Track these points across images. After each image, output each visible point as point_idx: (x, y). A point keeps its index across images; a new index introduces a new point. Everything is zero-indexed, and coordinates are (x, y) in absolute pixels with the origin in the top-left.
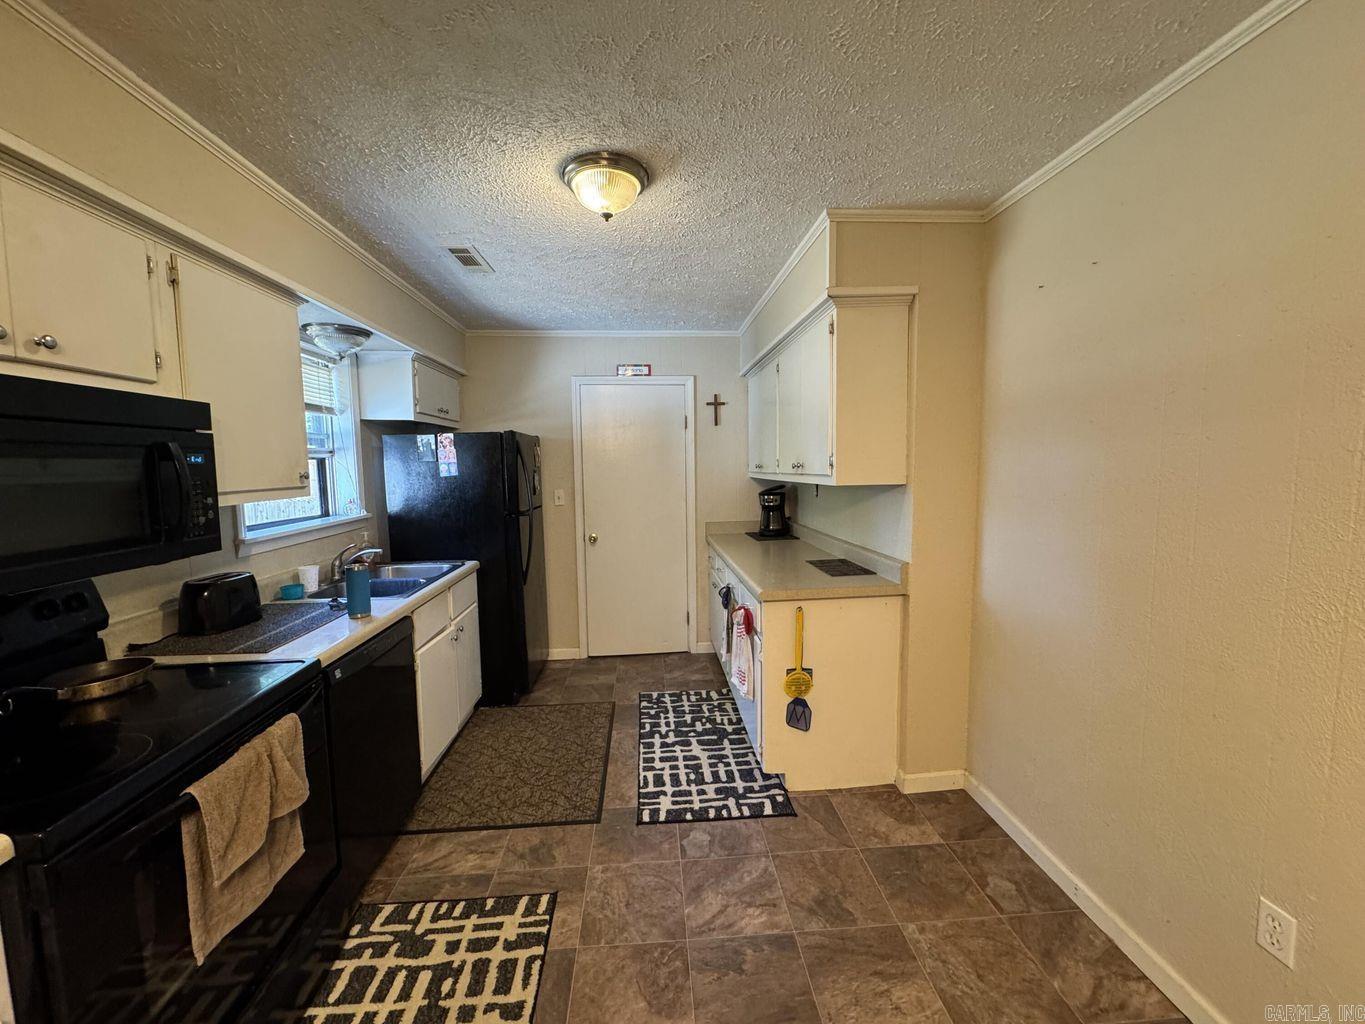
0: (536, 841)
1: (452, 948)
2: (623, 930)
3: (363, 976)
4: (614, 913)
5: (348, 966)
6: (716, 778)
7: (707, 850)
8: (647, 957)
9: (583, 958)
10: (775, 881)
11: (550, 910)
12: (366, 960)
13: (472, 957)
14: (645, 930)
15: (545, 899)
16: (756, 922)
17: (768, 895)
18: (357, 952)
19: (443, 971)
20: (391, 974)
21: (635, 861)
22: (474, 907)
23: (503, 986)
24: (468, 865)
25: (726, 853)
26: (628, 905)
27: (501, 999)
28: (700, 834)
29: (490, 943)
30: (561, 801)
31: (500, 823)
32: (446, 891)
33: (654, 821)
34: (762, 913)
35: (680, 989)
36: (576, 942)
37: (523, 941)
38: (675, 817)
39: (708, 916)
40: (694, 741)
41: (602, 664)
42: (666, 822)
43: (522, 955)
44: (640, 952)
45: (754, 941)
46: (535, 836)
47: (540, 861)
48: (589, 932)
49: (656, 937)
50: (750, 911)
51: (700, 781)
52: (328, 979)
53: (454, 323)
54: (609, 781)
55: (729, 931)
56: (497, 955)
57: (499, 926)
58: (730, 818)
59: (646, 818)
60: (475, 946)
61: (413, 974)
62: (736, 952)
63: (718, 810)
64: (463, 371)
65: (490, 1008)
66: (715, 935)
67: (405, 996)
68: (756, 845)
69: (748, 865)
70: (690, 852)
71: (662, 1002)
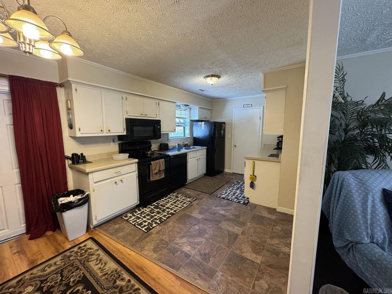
0: (199, 193)
1: (181, 199)
2: (202, 205)
3: (170, 197)
5: (169, 196)
6: (237, 196)
7: (224, 203)
9: (195, 206)
10: (231, 210)
11: (195, 200)
12: (171, 196)
13: (182, 200)
15: (195, 199)
17: (228, 211)
18: (171, 195)
19: (179, 200)
20: (173, 198)
21: (211, 200)
22: (186, 196)
23: (184, 204)
24: (189, 193)
25: (227, 204)
27: (182, 205)
28: (225, 201)
29: (185, 200)
30: (207, 190)
31: (196, 190)
32: (184, 194)
33: (219, 197)
34: (225, 212)
35: (204, 213)
36: (195, 204)
37: (189, 201)
38: (223, 198)
39: (216, 209)
40: (239, 190)
41: (235, 174)
42: (221, 198)
43: (188, 202)
44: (202, 208)
45: (220, 214)
46: (200, 193)
47: (198, 195)
48: (198, 204)
49: (206, 208)
50: (223, 211)
51: (234, 195)
52: (167, 196)
53: (209, 99)
54: (217, 190)
55: (217, 211)
56: (185, 201)
57: (187, 199)
58: (233, 201)
59: (218, 196)
60: (183, 200)
61: (175, 199)
62: (216, 214)
63: (232, 199)
64: (212, 109)
65: (181, 205)
66: (214, 211)
67: (173, 200)
68: (234, 206)
69: (229, 207)
70: (221, 202)
71: (200, 213)
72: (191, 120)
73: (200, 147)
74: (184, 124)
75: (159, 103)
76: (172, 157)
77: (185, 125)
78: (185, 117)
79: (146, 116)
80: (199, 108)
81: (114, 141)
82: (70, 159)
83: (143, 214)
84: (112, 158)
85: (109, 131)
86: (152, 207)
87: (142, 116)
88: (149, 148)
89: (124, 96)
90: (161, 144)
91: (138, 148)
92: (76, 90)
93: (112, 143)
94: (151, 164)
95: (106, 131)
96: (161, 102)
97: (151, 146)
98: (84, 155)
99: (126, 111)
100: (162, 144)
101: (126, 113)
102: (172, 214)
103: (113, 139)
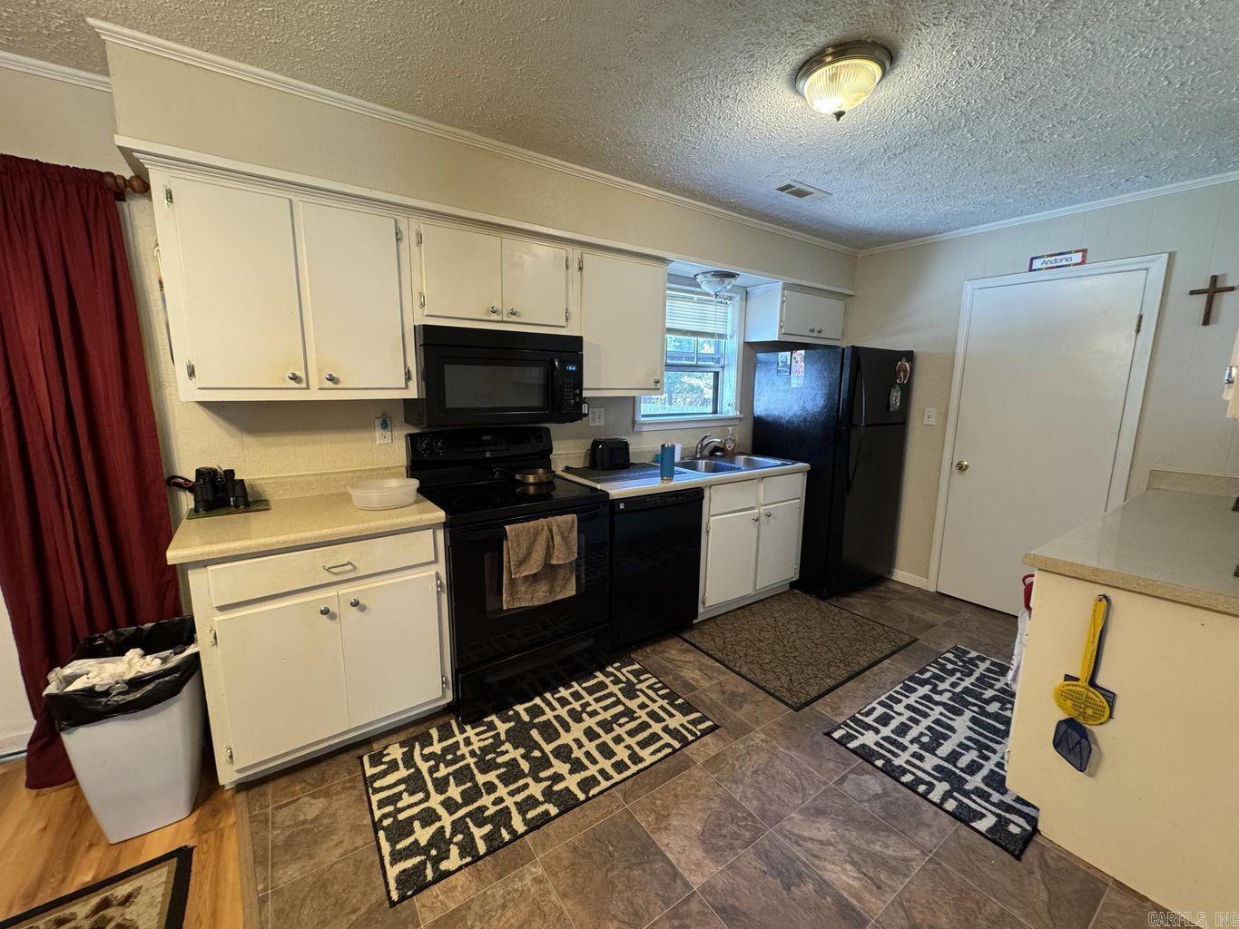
0: (741, 690)
1: (643, 706)
2: (736, 782)
3: (602, 686)
4: (740, 768)
5: (600, 677)
6: (953, 757)
7: (865, 797)
8: (732, 810)
9: (695, 772)
10: (906, 876)
11: (705, 732)
12: (607, 681)
13: (645, 718)
14: (749, 795)
15: (708, 723)
16: (844, 878)
17: (883, 877)
18: (608, 675)
19: (629, 713)
20: (611, 695)
21: (793, 753)
22: (671, 697)
23: (643, 745)
24: (691, 674)
25: (883, 814)
26: (755, 772)
27: (637, 749)
28: (874, 783)
29: (659, 719)
30: (784, 680)
31: (731, 665)
32: (668, 679)
33: (842, 742)
34: (860, 880)
35: (731, 847)
36: (700, 761)
37: (674, 733)
38: (865, 754)
39: (806, 834)
40: (968, 714)
41: (947, 603)
42: (853, 751)
43: (667, 739)
44: (730, 802)
45: (823, 886)
46: (744, 687)
47: (731, 704)
48: (714, 763)
49: (752, 806)
50: (848, 867)
51: (931, 748)
52: (591, 676)
53: (842, 248)
54: (839, 691)
55: (811, 858)
56: (656, 728)
57: (672, 715)
58: (924, 796)
59: (837, 735)
60: (652, 715)
61: (618, 702)
62: (799, 874)
63: (919, 781)
64: (852, 293)
65: (629, 747)
66: (795, 849)
67: (605, 709)
68: (924, 836)
69: (892, 840)
70: (847, 786)
71: (711, 840)
72: (746, 343)
73: (779, 462)
74: (718, 362)
75: (581, 262)
76: (622, 506)
77: (722, 363)
78: (721, 331)
79: (513, 318)
80: (786, 287)
81: (385, 426)
82: (191, 490)
83: (448, 764)
84: (347, 498)
85: (331, 379)
86: (502, 728)
87: (494, 317)
88: (544, 457)
89: (410, 226)
90: (595, 444)
91: (488, 455)
92: (169, 196)
93: (378, 433)
94: (507, 539)
95: (320, 381)
96: (591, 259)
97: (550, 451)
98: (237, 477)
99: (416, 295)
100: (600, 443)
101: (417, 304)
102: (567, 803)
103: (384, 414)
